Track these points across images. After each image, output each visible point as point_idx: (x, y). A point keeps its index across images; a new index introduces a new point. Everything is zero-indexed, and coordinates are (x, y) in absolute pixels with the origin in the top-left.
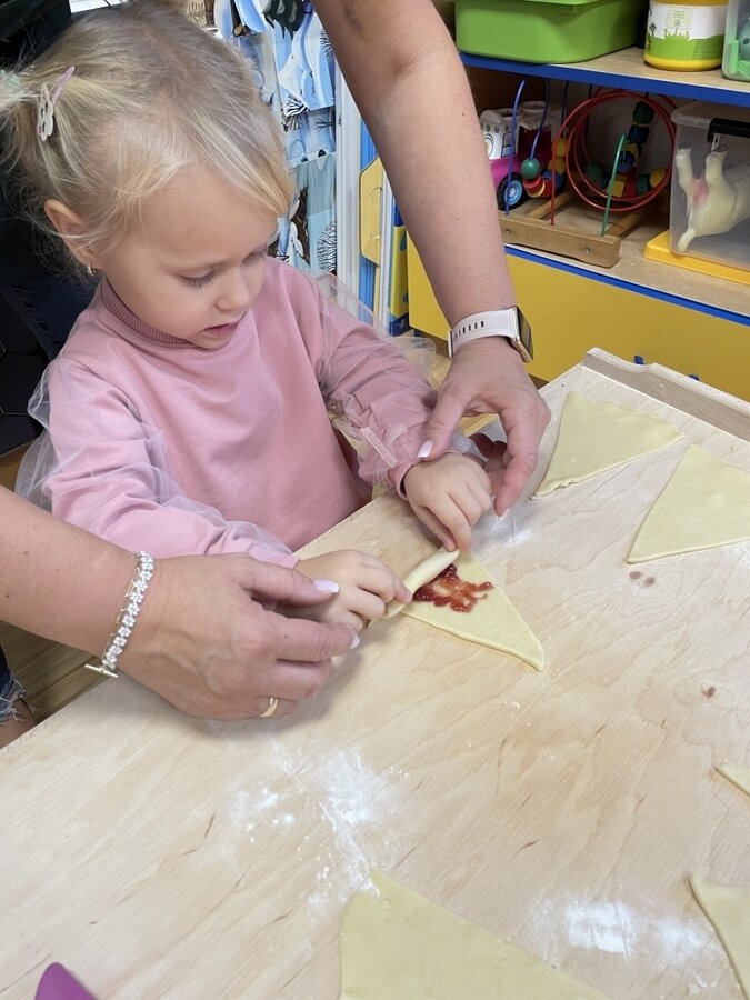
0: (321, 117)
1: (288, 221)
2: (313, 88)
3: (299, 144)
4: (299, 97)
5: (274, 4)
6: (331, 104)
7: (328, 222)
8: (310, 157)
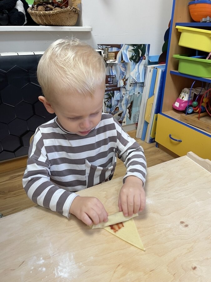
0: (140, 84)
1: (127, 108)
2: (139, 77)
3: (133, 90)
4: (135, 79)
5: (133, 56)
6: (143, 82)
7: (138, 110)
8: (135, 94)
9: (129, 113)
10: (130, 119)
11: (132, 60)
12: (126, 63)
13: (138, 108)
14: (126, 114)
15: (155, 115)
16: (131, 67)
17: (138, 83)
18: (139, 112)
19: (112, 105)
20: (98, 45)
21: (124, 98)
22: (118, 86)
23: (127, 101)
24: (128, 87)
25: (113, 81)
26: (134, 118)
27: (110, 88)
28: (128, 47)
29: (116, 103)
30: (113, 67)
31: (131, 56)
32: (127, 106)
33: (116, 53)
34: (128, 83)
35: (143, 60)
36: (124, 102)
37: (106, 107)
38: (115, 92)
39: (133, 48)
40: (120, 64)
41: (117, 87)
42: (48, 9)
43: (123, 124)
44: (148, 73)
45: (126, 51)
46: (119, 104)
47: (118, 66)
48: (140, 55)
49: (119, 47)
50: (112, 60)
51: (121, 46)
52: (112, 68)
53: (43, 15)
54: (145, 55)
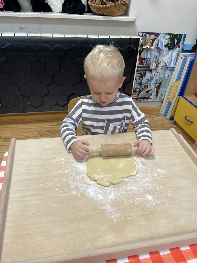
0: (171, 69)
1: (155, 87)
2: (171, 62)
3: (164, 73)
4: (167, 63)
5: (168, 44)
6: (174, 67)
7: (165, 90)
8: (165, 76)
9: (156, 91)
10: (157, 97)
11: (167, 47)
12: (161, 49)
13: (165, 88)
14: (154, 92)
15: (178, 97)
16: (165, 53)
17: (169, 67)
18: (166, 91)
19: (143, 83)
20: (139, 32)
21: (154, 79)
22: (151, 68)
23: (156, 81)
24: (159, 69)
25: (146, 63)
26: (161, 96)
27: (143, 69)
28: (165, 36)
29: (147, 81)
30: (149, 52)
31: (166, 43)
32: (155, 86)
33: (154, 40)
34: (160, 66)
35: (177, 48)
36: (153, 81)
37: (137, 84)
38: (147, 72)
39: (169, 37)
40: (155, 49)
41: (149, 68)
42: (103, 3)
43: (149, 100)
44: (179, 60)
45: (162, 39)
46: (149, 83)
47: (153, 51)
48: (175, 43)
49: (157, 35)
50: (149, 46)
51: (159, 34)
52: (147, 52)
53: (99, 7)
54: (180, 44)
